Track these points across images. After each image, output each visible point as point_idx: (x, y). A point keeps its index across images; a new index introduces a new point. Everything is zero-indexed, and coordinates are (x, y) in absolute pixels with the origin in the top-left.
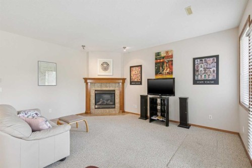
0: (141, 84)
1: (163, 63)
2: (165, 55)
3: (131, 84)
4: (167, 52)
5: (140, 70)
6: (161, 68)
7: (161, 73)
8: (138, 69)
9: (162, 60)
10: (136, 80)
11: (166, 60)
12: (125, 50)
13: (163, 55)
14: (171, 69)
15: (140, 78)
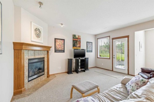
0: (64, 52)
1: (77, 41)
2: (78, 37)
3: (55, 52)
4: (79, 36)
5: (63, 42)
6: (76, 44)
7: (76, 46)
8: (62, 42)
9: (76, 39)
10: (60, 49)
11: (78, 40)
12: (62, 26)
13: (77, 37)
14: (80, 45)
15: (63, 48)
